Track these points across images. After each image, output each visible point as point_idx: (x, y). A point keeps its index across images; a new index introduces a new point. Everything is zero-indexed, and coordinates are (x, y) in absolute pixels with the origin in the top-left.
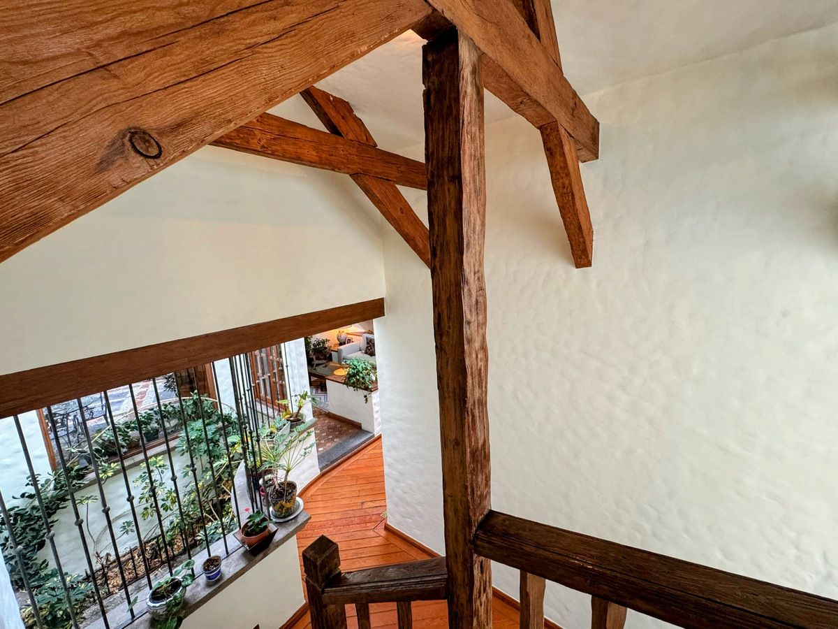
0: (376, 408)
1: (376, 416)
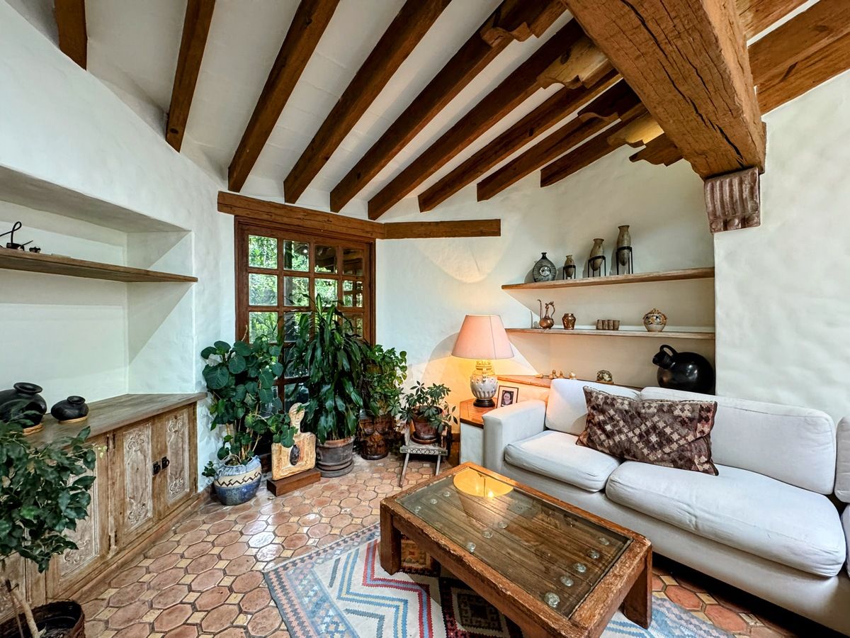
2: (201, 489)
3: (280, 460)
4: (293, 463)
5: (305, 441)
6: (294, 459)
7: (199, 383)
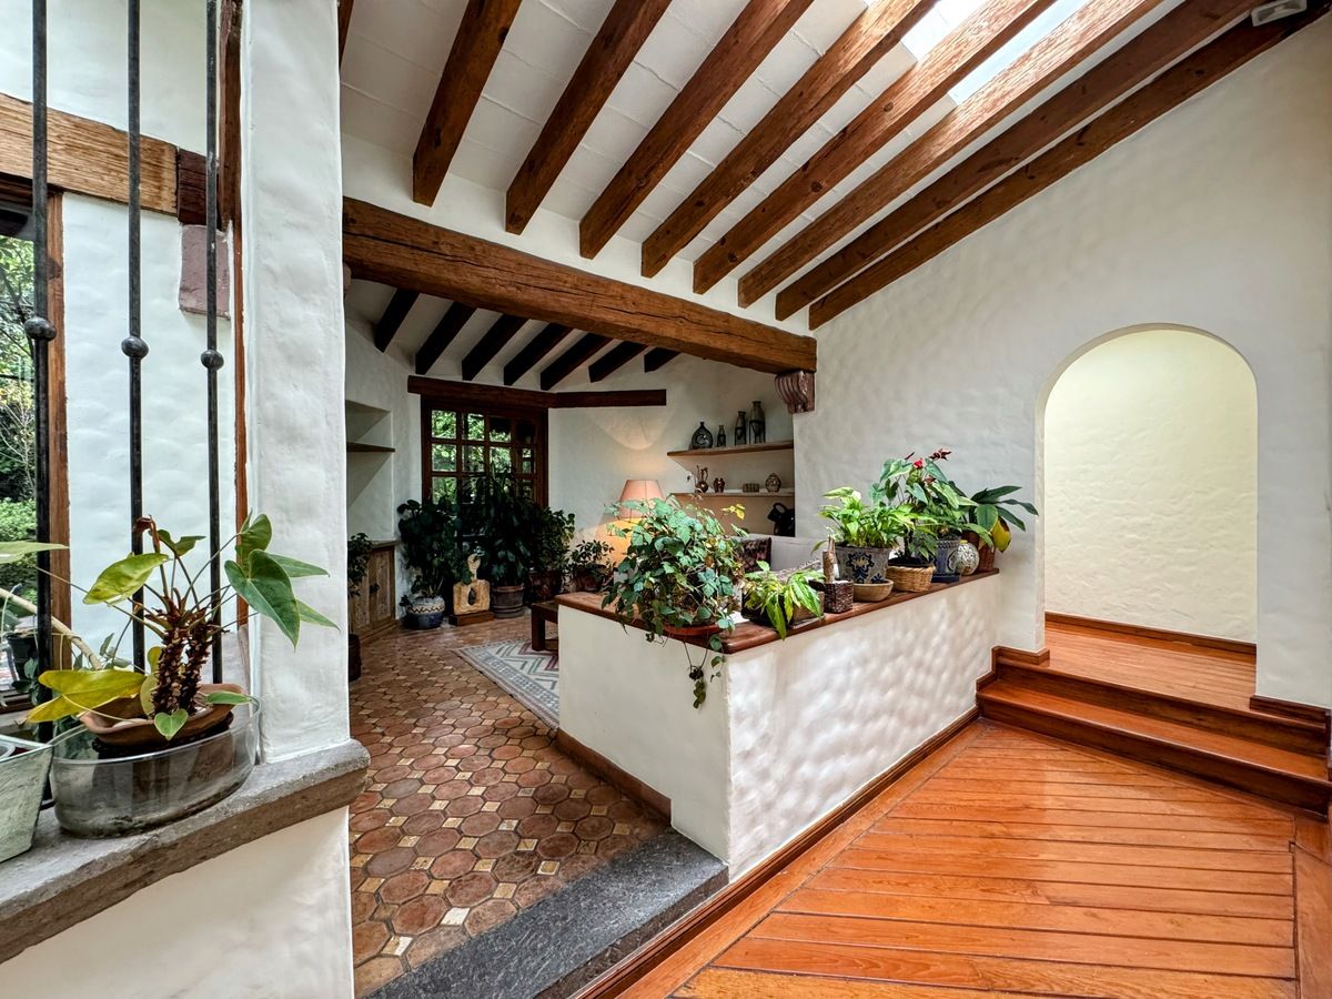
0: (742, 738)
1: (739, 775)
2: (397, 618)
3: (459, 599)
4: (471, 603)
5: (481, 586)
6: (472, 599)
7: (395, 533)
